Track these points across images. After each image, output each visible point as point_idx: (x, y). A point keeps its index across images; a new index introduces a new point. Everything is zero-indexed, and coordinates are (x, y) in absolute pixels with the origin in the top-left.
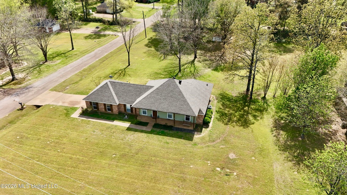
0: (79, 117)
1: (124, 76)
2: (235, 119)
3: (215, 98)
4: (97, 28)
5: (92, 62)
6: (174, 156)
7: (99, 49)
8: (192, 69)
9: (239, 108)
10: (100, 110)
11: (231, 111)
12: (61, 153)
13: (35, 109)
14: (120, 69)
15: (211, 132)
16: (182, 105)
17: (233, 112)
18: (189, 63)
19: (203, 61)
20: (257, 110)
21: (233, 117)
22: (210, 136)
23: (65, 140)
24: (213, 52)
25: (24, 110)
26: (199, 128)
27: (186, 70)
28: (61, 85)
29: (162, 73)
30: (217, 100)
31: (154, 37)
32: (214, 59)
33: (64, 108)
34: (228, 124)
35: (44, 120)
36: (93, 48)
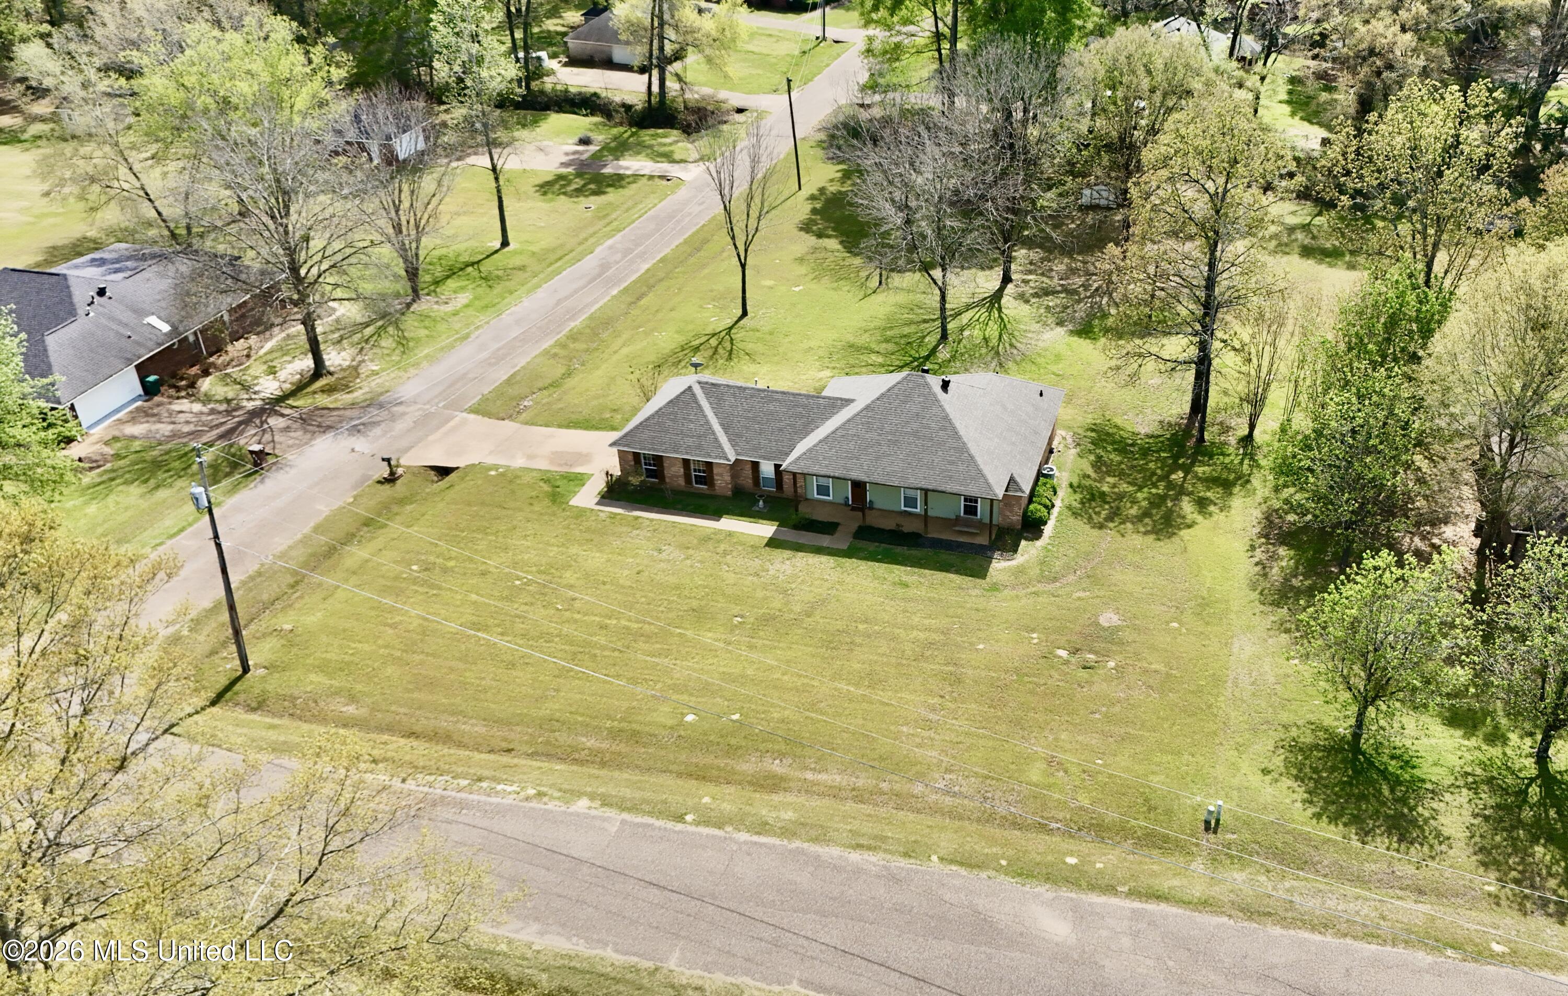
0: (598, 504)
1: (730, 358)
2: (1134, 511)
3: (1070, 440)
4: (585, 141)
5: (596, 301)
6: (927, 622)
7: (610, 242)
8: (993, 330)
9: (1154, 474)
10: (667, 480)
11: (1124, 487)
12: (568, 614)
13: (436, 479)
14: (709, 330)
15: (1049, 551)
16: (952, 463)
17: (1131, 488)
18: (980, 304)
19: (1036, 295)
20: (1212, 481)
21: (1129, 505)
22: (1042, 563)
23: (570, 576)
24: (1079, 254)
25: (399, 482)
26: (1007, 537)
27: (966, 333)
28: (499, 392)
29: (873, 346)
30: (1079, 449)
31: (833, 188)
32: (1083, 285)
33: (538, 475)
34: (1106, 527)
35: (481, 513)
36: (586, 239)
